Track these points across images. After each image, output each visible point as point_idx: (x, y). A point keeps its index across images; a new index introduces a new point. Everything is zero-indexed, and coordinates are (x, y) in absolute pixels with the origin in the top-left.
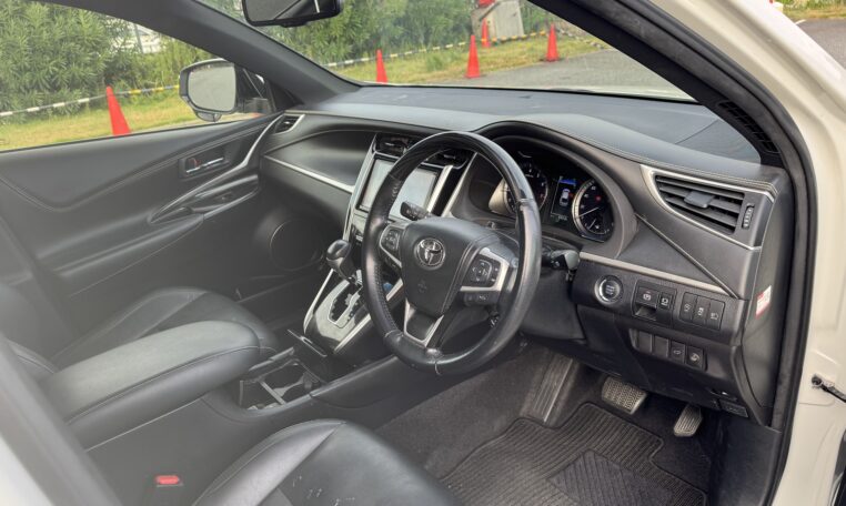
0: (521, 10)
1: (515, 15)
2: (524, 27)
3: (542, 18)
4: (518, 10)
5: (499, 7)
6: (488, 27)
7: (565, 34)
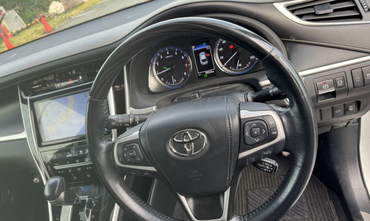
0: (18, 13)
1: (16, 17)
2: (25, 22)
3: (31, 15)
4: (16, 14)
5: (5, 16)
6: (5, 28)
7: (49, 17)
